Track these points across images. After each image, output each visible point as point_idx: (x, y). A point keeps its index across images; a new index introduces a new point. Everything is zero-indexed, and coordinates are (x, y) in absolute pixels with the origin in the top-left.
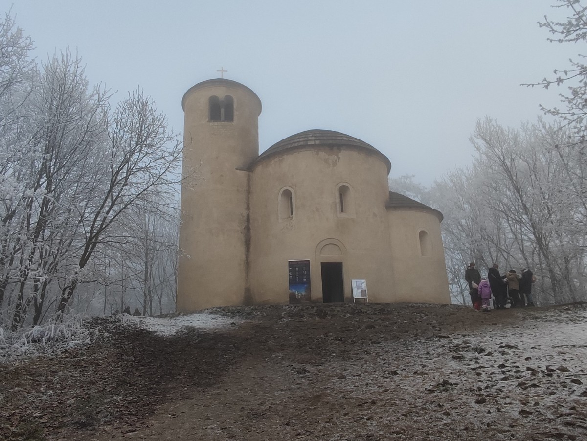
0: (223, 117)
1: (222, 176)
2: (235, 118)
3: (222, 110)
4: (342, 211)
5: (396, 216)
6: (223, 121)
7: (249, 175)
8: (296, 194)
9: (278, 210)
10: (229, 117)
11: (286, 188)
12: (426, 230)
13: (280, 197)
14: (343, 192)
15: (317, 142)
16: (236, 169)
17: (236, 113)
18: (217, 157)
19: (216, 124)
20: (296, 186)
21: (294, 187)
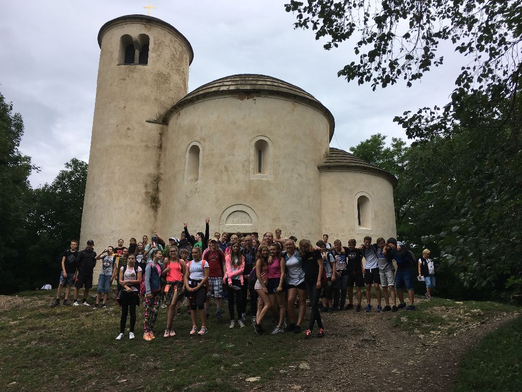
0: (136, 60)
1: (128, 129)
2: (150, 60)
3: (137, 53)
4: (260, 171)
5: (330, 178)
6: (137, 64)
7: (162, 129)
8: (203, 150)
9: (184, 171)
10: (144, 60)
11: (193, 144)
12: (367, 196)
13: (188, 154)
14: (261, 147)
15: (232, 88)
16: (147, 121)
17: (151, 54)
18: (125, 107)
20: (205, 141)
21: (202, 142)
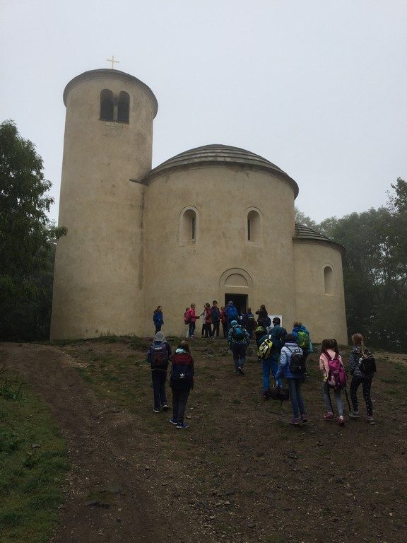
0: (116, 117)
1: (114, 186)
2: (131, 120)
3: (116, 109)
4: (249, 239)
5: (303, 248)
6: (116, 122)
7: (144, 189)
8: (200, 215)
9: (179, 232)
10: (124, 118)
11: (188, 208)
12: (331, 267)
13: (182, 218)
14: (252, 216)
16: (130, 180)
17: (132, 114)
18: (109, 164)
19: (108, 123)
20: (201, 207)
21: (199, 208)
